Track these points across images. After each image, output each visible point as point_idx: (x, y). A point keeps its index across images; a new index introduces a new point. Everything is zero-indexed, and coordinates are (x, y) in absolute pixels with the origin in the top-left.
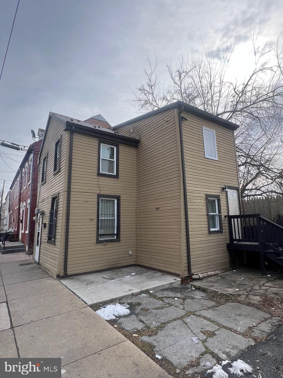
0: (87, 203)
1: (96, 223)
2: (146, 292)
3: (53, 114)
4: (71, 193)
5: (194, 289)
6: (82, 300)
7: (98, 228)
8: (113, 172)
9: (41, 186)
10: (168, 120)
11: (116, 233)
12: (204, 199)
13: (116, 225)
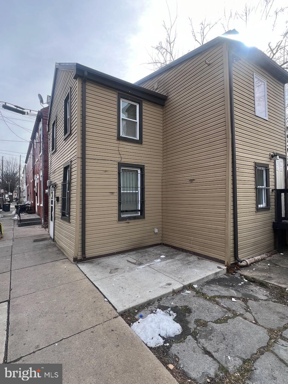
0: (107, 173)
1: (117, 198)
2: (189, 287)
3: (60, 64)
4: (87, 160)
5: (247, 281)
6: (108, 301)
7: (120, 203)
8: (135, 136)
9: (52, 156)
10: (211, 62)
11: (139, 209)
12: (253, 168)
13: (139, 200)
